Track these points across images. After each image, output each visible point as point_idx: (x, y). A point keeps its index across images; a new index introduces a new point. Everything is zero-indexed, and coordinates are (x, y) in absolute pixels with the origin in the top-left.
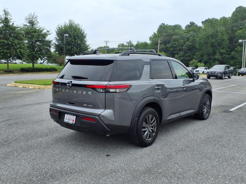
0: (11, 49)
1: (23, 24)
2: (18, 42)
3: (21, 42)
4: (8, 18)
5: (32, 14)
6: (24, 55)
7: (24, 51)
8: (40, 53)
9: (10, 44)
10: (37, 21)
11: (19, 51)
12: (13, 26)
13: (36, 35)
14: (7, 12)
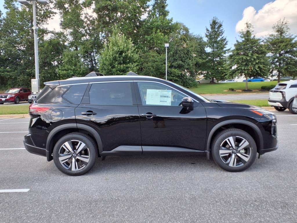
0: (249, 65)
1: (269, 34)
2: (257, 57)
3: (261, 56)
4: (250, 31)
5: (282, 20)
6: (264, 71)
7: (264, 67)
8: (286, 67)
9: (248, 60)
10: (288, 27)
11: (258, 66)
12: (255, 39)
13: (283, 46)
14: (249, 24)
